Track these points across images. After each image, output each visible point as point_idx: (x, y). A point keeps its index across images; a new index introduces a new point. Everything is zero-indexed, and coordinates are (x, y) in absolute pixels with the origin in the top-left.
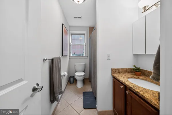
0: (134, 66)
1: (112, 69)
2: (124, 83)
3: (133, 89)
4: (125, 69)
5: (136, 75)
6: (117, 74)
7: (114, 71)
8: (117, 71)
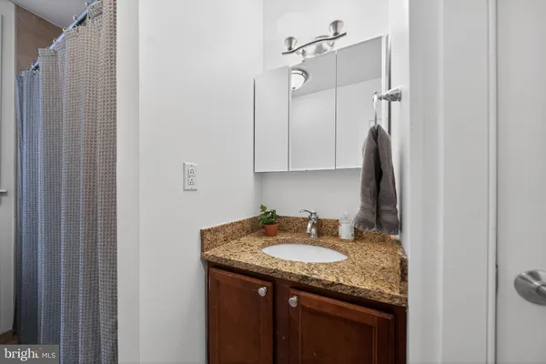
0: (263, 208)
1: (203, 233)
2: (276, 271)
3: (313, 280)
4: (240, 222)
5: (267, 234)
6: (222, 248)
7: (208, 238)
8: (221, 236)
